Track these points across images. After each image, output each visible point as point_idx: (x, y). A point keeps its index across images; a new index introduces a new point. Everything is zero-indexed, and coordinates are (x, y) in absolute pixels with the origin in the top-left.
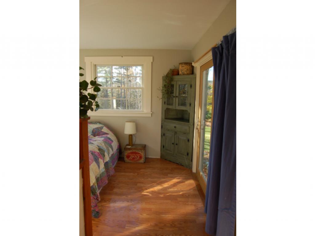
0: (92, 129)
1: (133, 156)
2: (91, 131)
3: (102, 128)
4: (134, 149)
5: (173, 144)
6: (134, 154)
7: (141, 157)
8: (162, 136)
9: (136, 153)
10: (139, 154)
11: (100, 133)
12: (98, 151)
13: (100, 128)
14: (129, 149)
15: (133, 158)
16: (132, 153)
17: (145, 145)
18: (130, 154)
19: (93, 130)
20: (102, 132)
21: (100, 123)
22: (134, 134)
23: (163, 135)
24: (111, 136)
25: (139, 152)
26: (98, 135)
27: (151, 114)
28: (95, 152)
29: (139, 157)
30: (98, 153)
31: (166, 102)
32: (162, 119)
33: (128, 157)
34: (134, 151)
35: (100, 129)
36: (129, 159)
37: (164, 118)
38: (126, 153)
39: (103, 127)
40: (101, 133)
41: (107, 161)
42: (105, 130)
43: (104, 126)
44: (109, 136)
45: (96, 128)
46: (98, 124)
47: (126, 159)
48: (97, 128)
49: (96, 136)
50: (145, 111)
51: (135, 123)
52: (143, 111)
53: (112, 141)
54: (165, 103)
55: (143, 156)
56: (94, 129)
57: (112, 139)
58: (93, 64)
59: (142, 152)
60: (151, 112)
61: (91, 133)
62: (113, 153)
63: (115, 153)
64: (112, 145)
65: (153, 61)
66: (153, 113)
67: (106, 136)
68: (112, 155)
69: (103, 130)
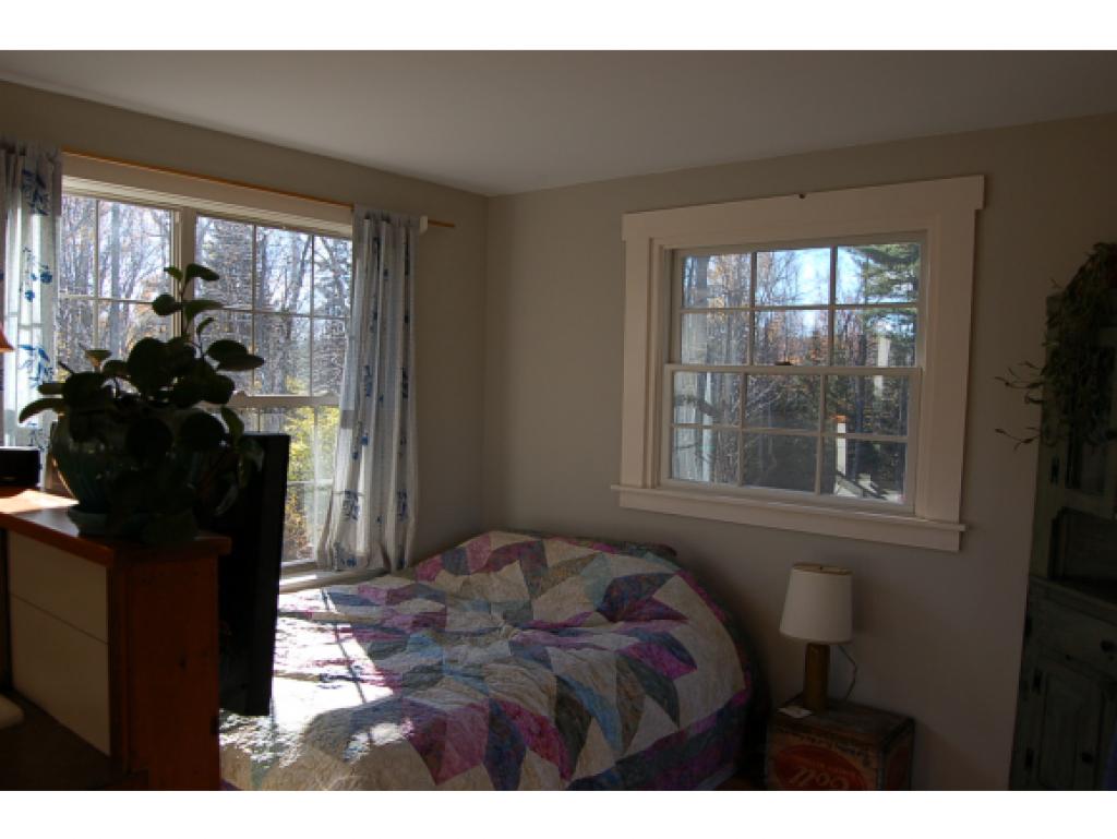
0: (608, 582)
1: (812, 773)
2: (603, 590)
3: (659, 580)
4: (827, 733)
5: (1087, 758)
6: (820, 765)
8: (1023, 686)
9: (830, 760)
10: (849, 766)
11: (640, 607)
13: (650, 578)
14: (797, 727)
15: (813, 781)
16: (809, 752)
17: (909, 724)
18: (800, 759)
19: (611, 588)
20: (654, 603)
21: (662, 553)
22: (841, 646)
23: (1032, 683)
24: (695, 632)
25: (848, 757)
26: (631, 616)
27: (962, 534)
28: (518, 713)
30: (542, 722)
31: (1063, 469)
32: (1032, 575)
33: (786, 770)
34: (822, 743)
35: (645, 586)
37: (1043, 570)
39: (669, 576)
40: (645, 611)
41: (593, 774)
42: (675, 592)
43: (679, 573)
44: (677, 631)
45: (628, 580)
46: (650, 555)
48: (634, 581)
50: (924, 514)
52: (913, 514)
53: (690, 664)
54: (1055, 470)
56: (615, 582)
57: (692, 652)
58: (661, 247)
59: (866, 763)
60: (961, 521)
61: (599, 601)
62: (680, 735)
63: (693, 733)
64: (681, 684)
65: (986, 204)
66: (970, 527)
67: (660, 626)
68: (666, 740)
69: (658, 596)
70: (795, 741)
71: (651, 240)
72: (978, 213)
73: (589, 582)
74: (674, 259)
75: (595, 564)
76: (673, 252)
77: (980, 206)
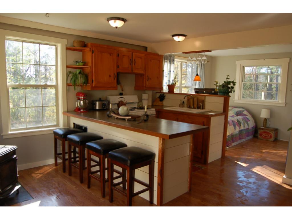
0: (236, 111)
1: (265, 135)
2: (236, 112)
4: (267, 129)
6: (266, 134)
7: (271, 137)
9: (267, 133)
10: (270, 133)
12: (237, 122)
13: (242, 111)
14: (263, 129)
15: (265, 136)
16: (265, 132)
17: (277, 129)
18: (263, 133)
20: (243, 114)
21: (243, 108)
22: (268, 118)
24: (249, 117)
25: (270, 132)
26: (240, 115)
28: (234, 121)
29: (269, 136)
30: (237, 123)
33: (261, 135)
34: (266, 131)
36: (262, 136)
38: (260, 132)
41: (242, 130)
42: (245, 112)
43: (245, 110)
44: (247, 117)
46: (241, 108)
47: (259, 136)
48: (240, 111)
49: (239, 116)
50: (281, 102)
51: (269, 110)
52: (278, 102)
55: (273, 136)
56: (237, 112)
57: (250, 119)
58: (242, 66)
59: (272, 132)
60: (285, 102)
61: (235, 114)
62: (249, 128)
63: (250, 129)
64: (249, 122)
65: (290, 61)
66: (286, 103)
67: (245, 116)
68: (247, 129)
69: (244, 113)
70: (262, 131)
71: (240, 65)
72: (289, 63)
73: (234, 111)
74: (243, 68)
75: (233, 109)
76: (244, 66)
77: (289, 62)
